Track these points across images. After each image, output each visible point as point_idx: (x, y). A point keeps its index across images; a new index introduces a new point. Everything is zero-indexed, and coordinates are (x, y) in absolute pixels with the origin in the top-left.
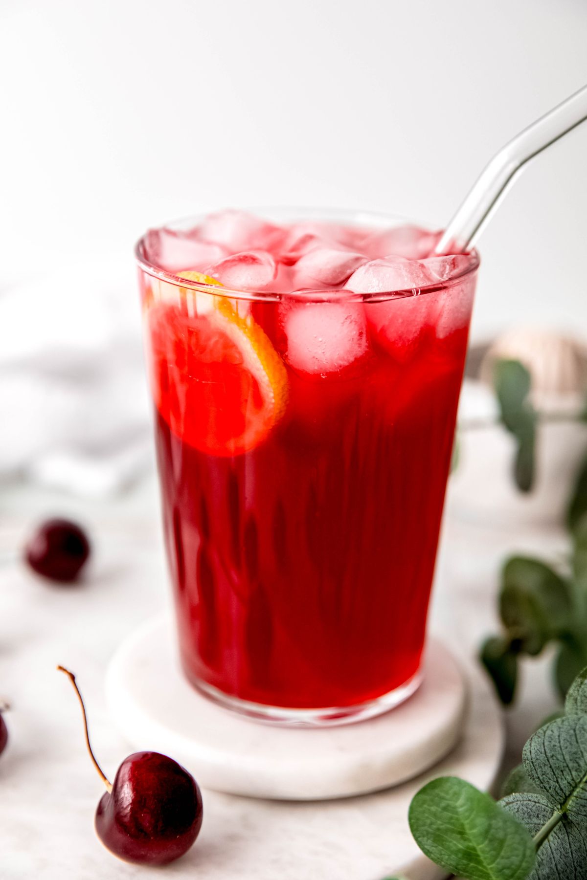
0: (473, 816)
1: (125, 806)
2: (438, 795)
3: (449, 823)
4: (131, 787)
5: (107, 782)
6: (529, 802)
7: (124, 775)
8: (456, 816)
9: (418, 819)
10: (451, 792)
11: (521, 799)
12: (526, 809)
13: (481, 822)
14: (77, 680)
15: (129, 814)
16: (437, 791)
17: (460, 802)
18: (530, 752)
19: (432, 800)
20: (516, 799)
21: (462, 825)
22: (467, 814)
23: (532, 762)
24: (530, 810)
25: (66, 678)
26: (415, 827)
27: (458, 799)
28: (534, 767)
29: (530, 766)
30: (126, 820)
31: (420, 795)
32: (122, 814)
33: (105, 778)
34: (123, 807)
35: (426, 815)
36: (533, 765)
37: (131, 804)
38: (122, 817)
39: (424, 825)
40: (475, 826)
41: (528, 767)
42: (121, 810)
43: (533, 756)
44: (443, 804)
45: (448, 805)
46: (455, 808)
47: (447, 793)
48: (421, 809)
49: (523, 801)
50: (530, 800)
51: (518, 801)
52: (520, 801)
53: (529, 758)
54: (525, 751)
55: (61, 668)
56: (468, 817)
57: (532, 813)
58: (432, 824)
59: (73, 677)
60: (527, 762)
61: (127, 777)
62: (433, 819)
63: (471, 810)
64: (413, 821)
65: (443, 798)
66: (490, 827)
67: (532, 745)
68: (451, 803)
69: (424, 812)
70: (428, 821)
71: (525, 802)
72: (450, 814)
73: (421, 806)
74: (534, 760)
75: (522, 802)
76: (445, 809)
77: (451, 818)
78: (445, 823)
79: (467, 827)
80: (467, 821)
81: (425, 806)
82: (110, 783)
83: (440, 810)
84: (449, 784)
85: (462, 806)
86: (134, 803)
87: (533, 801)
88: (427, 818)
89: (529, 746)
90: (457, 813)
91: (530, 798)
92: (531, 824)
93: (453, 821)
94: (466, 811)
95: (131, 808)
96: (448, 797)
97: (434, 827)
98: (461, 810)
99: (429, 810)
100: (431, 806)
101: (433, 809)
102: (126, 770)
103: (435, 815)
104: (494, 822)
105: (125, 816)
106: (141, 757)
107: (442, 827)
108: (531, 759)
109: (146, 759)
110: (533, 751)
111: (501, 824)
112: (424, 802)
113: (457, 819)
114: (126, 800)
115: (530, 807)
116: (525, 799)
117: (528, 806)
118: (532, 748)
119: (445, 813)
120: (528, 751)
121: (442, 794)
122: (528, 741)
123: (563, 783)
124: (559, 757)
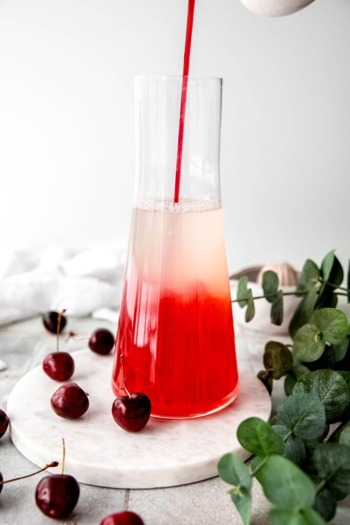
0: (263, 432)
2: (249, 424)
3: (252, 434)
6: (279, 429)
12: (278, 431)
16: (249, 422)
18: (280, 409)
19: (247, 426)
21: (258, 435)
24: (280, 432)
26: (239, 435)
27: (257, 426)
31: (243, 423)
35: (244, 431)
44: (251, 427)
45: (253, 428)
46: (256, 429)
47: (253, 424)
54: (278, 408)
56: (260, 432)
63: (262, 430)
64: (238, 432)
65: (251, 425)
66: (269, 437)
69: (243, 429)
70: (245, 433)
72: (253, 431)
73: (242, 427)
75: (276, 429)
77: (254, 433)
80: (260, 434)
81: (244, 427)
83: (249, 429)
84: (254, 420)
85: (258, 428)
90: (256, 431)
91: (279, 427)
100: (247, 428)
103: (247, 431)
104: (271, 435)
107: (249, 435)
111: (273, 436)
113: (256, 433)
116: (277, 427)
118: (281, 407)
119: (251, 430)
123: (292, 421)
124: (291, 410)
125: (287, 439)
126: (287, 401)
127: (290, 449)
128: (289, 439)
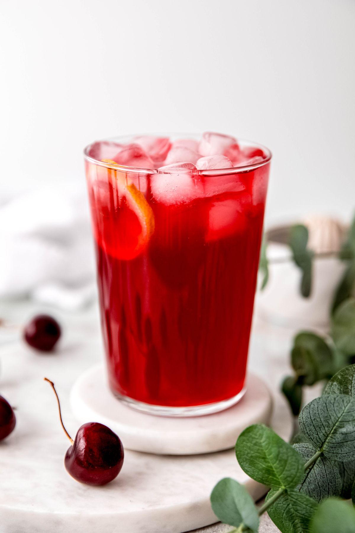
0: (270, 447)
1: (81, 450)
2: (251, 436)
3: (257, 452)
4: (85, 439)
5: (71, 439)
6: (303, 448)
7: (80, 435)
8: (261, 448)
9: (241, 451)
10: (258, 434)
11: (299, 447)
12: (301, 452)
13: (274, 450)
14: (55, 386)
15: (84, 454)
16: (251, 434)
17: (263, 439)
18: (303, 418)
19: (248, 440)
20: (296, 447)
21: (265, 453)
22: (267, 446)
23: (304, 424)
24: (303, 453)
25: (49, 384)
26: (239, 456)
27: (262, 438)
28: (305, 427)
29: (303, 426)
30: (82, 458)
31: (241, 437)
32: (79, 454)
33: (70, 438)
34: (80, 450)
35: (245, 448)
36: (304, 425)
37: (85, 448)
38: (79, 456)
39: (244, 455)
40: (271, 453)
41: (302, 427)
42: (79, 452)
43: (304, 420)
44: (254, 442)
45: (257, 442)
46: (261, 443)
47: (256, 435)
48: (242, 445)
49: (300, 447)
50: (303, 447)
51: (297, 448)
52: (298, 448)
53: (302, 422)
54: (300, 418)
55: (46, 379)
56: (267, 448)
57: (304, 454)
58: (248, 453)
59: (53, 384)
60: (301, 424)
61: (82, 435)
62: (249, 451)
63: (269, 444)
64: (238, 452)
65: (254, 438)
66: (279, 453)
67: (304, 414)
68: (258, 440)
69: (244, 447)
70: (246, 452)
71: (301, 448)
72: (258, 447)
73: (242, 443)
74: (305, 423)
75: (299, 449)
76: (255, 444)
77: (259, 449)
78: (255, 452)
79: (267, 454)
80: (267, 451)
81: (244, 443)
82: (73, 440)
83: (252, 445)
84: (257, 429)
85: (264, 442)
86: (86, 448)
87: (305, 447)
88: (246, 450)
89: (302, 415)
90: (261, 446)
91: (303, 446)
92: (305, 460)
93: (259, 451)
94: (266, 444)
95: (85, 451)
96: (257, 437)
97: (250, 455)
98: (263, 444)
99: (247, 445)
100: (247, 443)
101: (249, 444)
102: (82, 433)
103: (249, 448)
104: (281, 449)
105: (81, 455)
106: (90, 424)
107: (253, 455)
108: (303, 422)
109: (93, 425)
110: (304, 417)
111: (285, 450)
112: (244, 441)
113: (262, 450)
114: (82, 446)
115: (304, 451)
116: (301, 446)
117: (302, 450)
118: (304, 415)
119: (255, 446)
120: (301, 417)
121: (253, 436)
122: (301, 411)
123: (321, 435)
124: (318, 419)
125: (314, 462)
126: (312, 406)
127: (319, 478)
128: (317, 462)
